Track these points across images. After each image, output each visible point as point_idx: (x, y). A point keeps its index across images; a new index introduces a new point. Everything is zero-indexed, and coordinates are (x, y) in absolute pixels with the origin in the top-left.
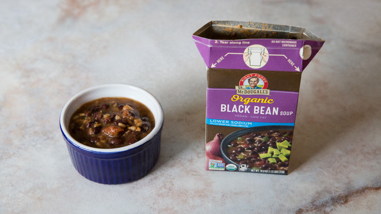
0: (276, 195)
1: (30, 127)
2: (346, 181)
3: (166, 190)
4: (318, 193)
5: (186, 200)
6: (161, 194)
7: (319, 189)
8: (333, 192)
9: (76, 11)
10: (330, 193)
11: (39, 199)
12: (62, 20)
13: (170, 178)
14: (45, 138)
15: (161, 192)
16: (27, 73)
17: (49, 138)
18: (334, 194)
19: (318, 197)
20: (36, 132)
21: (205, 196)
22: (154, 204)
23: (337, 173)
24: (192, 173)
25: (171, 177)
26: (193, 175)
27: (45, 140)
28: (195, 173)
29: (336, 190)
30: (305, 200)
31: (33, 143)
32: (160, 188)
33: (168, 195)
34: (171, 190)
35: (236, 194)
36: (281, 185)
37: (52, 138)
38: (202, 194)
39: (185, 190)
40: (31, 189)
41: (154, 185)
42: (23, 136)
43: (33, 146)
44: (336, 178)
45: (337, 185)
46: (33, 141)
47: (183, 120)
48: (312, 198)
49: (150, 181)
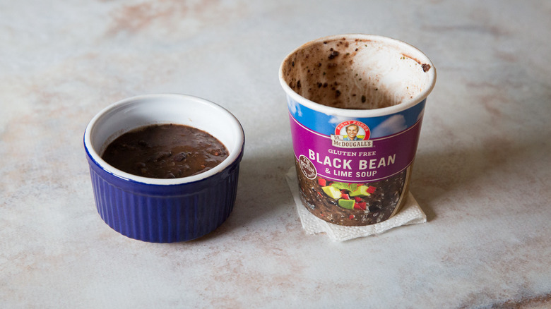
0: (403, 293)
1: (37, 169)
2: (522, 282)
3: (229, 272)
4: (472, 295)
5: (258, 289)
6: (220, 277)
7: (475, 290)
8: (497, 296)
9: (135, 23)
10: (492, 297)
11: (30, 268)
12: (112, 33)
13: (238, 256)
14: (55, 185)
15: (221, 273)
16: (46, 98)
17: (61, 186)
18: (498, 300)
19: (472, 302)
20: (43, 177)
21: (289, 285)
22: (206, 289)
23: (507, 269)
24: (274, 251)
25: (240, 255)
26: (274, 253)
27: (56, 188)
28: (279, 252)
29: (503, 293)
30: (450, 304)
31: (37, 192)
32: (221, 269)
33: (230, 280)
34: (236, 272)
35: (340, 286)
36: (415, 279)
37: (67, 187)
38: (284, 282)
39: (259, 274)
40: (20, 253)
41: (212, 263)
42: (23, 181)
43: (36, 195)
44: (505, 277)
45: (505, 286)
46: (37, 188)
47: (272, 177)
48: (461, 303)
49: (206, 257)
